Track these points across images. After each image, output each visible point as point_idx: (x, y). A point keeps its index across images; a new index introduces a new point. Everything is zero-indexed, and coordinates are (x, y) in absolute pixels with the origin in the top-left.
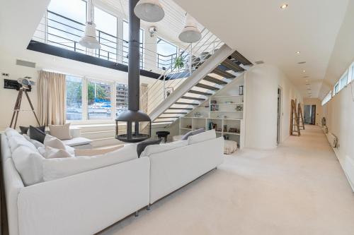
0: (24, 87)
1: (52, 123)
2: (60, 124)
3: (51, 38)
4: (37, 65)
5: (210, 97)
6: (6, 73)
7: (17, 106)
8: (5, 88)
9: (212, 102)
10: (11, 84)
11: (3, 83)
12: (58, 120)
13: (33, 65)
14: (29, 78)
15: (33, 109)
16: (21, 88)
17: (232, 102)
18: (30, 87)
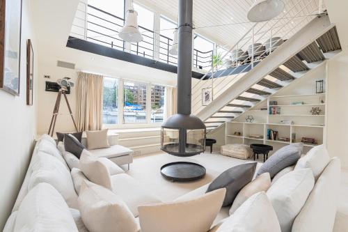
0: (63, 88)
1: (90, 129)
2: (97, 129)
3: (90, 34)
4: (76, 67)
5: (269, 97)
6: (47, 75)
7: (56, 110)
8: (46, 90)
9: (270, 103)
10: (52, 87)
11: (44, 86)
12: (94, 125)
13: (72, 66)
14: (68, 79)
15: (71, 113)
16: (60, 90)
17: (303, 103)
18: (69, 88)
